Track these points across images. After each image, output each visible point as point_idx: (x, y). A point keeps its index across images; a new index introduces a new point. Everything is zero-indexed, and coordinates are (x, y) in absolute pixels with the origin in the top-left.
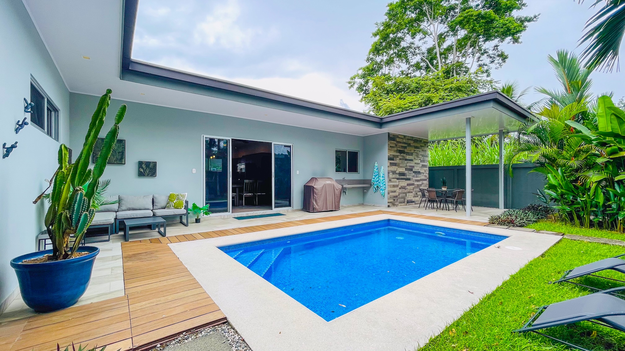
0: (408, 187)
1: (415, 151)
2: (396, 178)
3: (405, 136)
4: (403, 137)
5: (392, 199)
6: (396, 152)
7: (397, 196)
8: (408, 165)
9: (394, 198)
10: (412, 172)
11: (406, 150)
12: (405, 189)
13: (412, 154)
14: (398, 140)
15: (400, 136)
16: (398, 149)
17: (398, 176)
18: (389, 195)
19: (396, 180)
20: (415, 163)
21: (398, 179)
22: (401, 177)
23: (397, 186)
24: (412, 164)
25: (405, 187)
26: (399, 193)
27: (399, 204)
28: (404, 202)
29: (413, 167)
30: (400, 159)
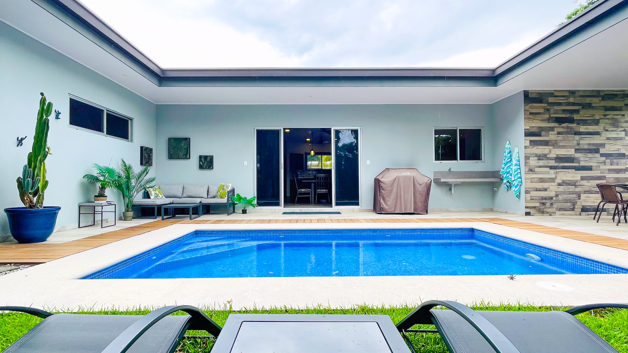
0: (585, 183)
1: (605, 115)
2: (547, 167)
3: (572, 93)
4: (567, 94)
5: (537, 201)
6: (547, 121)
7: (552, 198)
8: (581, 142)
9: (544, 201)
10: (597, 155)
11: (576, 117)
12: (575, 185)
13: (596, 122)
14: (551, 100)
15: (556, 94)
16: (552, 116)
17: (552, 163)
18: (529, 195)
19: (547, 169)
20: (608, 139)
21: (551, 168)
22: (561, 164)
23: (553, 180)
24: (596, 140)
25: (577, 181)
26: (556, 192)
27: (558, 212)
28: (573, 209)
29: (603, 145)
30: (559, 133)
